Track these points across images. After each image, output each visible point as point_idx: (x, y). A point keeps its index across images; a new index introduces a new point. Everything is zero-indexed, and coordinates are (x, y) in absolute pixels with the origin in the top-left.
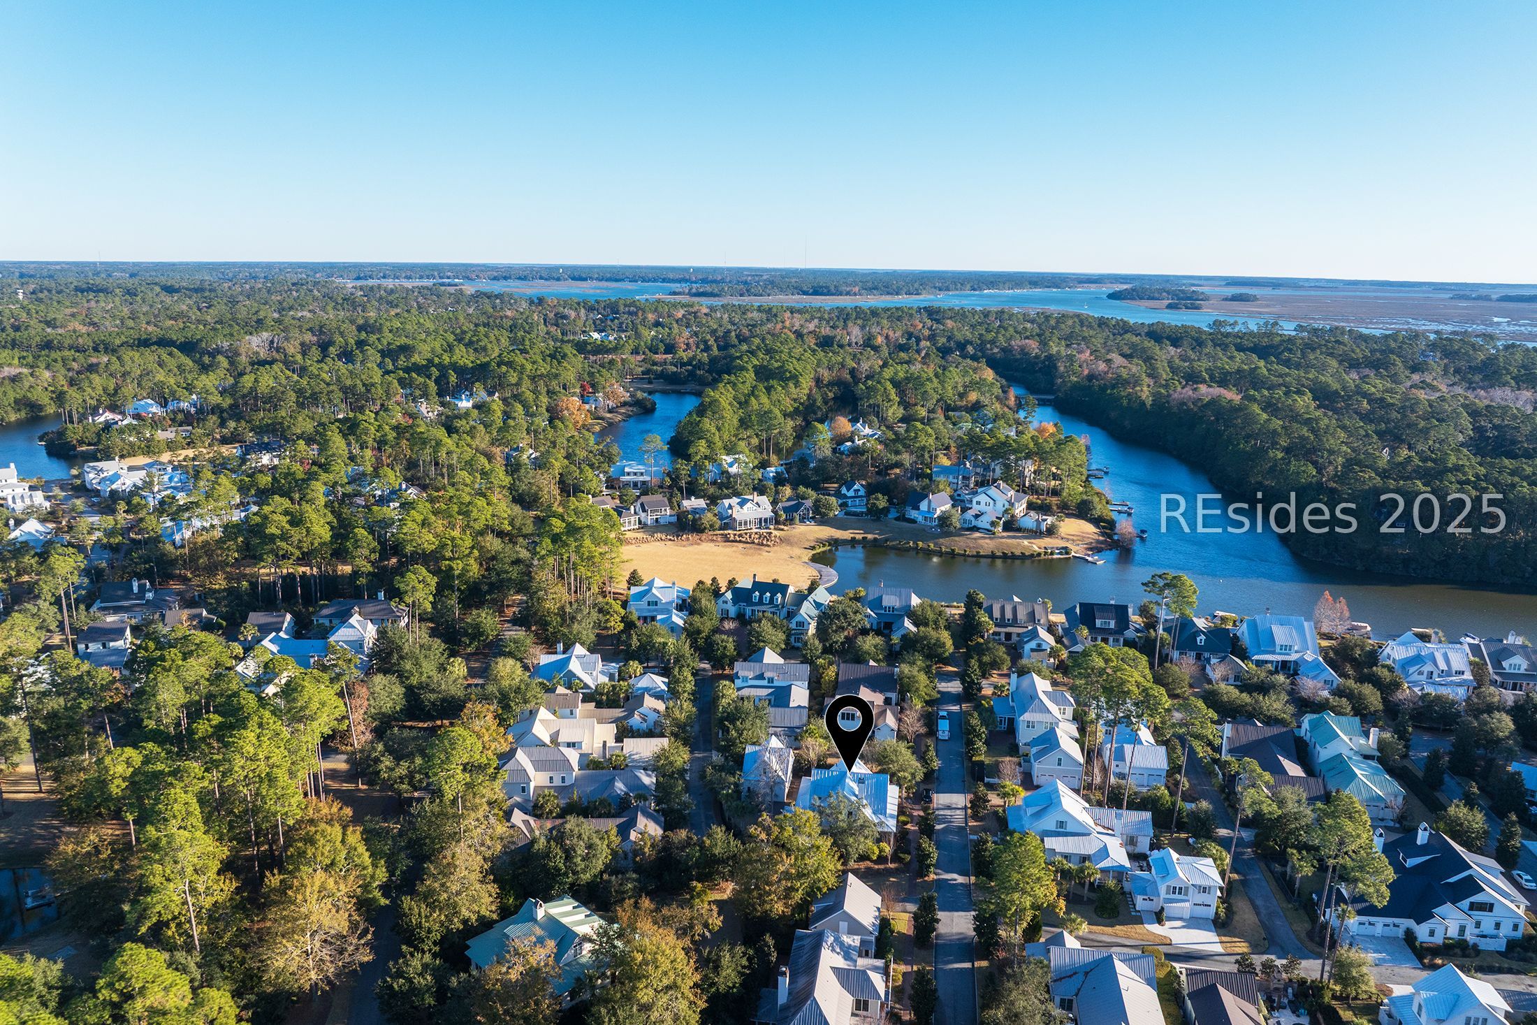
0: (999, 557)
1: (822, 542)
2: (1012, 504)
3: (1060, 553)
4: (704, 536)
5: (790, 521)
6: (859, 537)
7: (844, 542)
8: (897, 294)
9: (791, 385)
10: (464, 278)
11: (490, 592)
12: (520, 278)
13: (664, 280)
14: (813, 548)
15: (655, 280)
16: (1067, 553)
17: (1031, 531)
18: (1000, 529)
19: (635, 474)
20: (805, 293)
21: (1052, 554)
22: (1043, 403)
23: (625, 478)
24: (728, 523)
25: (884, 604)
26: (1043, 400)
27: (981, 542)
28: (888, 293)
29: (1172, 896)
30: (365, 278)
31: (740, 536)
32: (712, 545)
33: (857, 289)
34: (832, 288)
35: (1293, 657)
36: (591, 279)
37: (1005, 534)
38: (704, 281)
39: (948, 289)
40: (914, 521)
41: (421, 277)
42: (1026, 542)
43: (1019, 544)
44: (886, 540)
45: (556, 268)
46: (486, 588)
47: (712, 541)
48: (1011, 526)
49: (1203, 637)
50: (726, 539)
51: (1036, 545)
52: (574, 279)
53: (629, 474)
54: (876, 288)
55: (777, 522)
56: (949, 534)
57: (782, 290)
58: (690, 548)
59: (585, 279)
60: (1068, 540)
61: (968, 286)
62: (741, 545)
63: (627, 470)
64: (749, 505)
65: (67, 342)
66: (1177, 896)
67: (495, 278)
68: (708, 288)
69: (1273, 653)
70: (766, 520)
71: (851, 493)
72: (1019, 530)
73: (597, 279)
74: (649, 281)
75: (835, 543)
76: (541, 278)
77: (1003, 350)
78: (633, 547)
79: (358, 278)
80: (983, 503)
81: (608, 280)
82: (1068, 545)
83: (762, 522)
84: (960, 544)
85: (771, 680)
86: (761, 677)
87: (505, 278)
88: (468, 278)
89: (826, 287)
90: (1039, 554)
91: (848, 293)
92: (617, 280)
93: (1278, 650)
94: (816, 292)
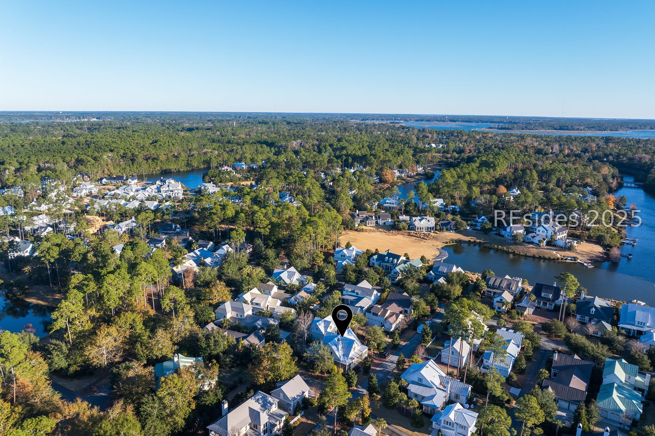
0: (537, 258)
1: (452, 241)
2: (555, 233)
3: (571, 260)
4: (400, 232)
5: (441, 230)
6: (472, 240)
7: (465, 242)
8: (605, 130)
9: (491, 170)
10: (404, 120)
11: (284, 243)
12: (427, 121)
13: (491, 122)
14: (447, 243)
15: (487, 122)
16: (575, 260)
17: (562, 247)
18: (544, 244)
19: (390, 203)
20: (555, 129)
21: (566, 259)
22: (639, 187)
23: (385, 205)
24: (411, 227)
25: (439, 270)
26: (640, 185)
27: (531, 250)
28: (600, 130)
29: (446, 425)
30: (365, 120)
31: (416, 234)
32: (402, 236)
33: (583, 128)
34: (570, 127)
35: (645, 329)
36: (458, 121)
37: (546, 247)
38: (510, 122)
39: (636, 128)
40: (503, 236)
41: (387, 120)
42: (554, 252)
43: (550, 252)
44: (485, 243)
45: (444, 117)
46: (283, 241)
47: (403, 234)
48: (551, 243)
49: (594, 309)
50: (409, 235)
51: (559, 255)
52: (451, 121)
53: (388, 203)
54: (593, 127)
55: (436, 230)
56: (516, 244)
57: (543, 127)
58: (391, 237)
59: (456, 121)
60: (579, 253)
61: (649, 127)
62: (415, 238)
63: (387, 201)
64: (424, 220)
65: (235, 141)
66: (448, 426)
67: (417, 121)
68: (507, 126)
69: (634, 325)
70: (430, 228)
71: (480, 220)
72: (555, 246)
73: (461, 121)
74: (485, 122)
75: (460, 242)
76: (437, 120)
77: (630, 159)
78: (367, 233)
79: (363, 120)
80: (541, 231)
81: (466, 122)
82: (578, 256)
83: (429, 229)
84: (520, 249)
85: (357, 294)
86: (353, 292)
87: (421, 120)
88: (406, 120)
89: (567, 126)
90: (558, 259)
91: (578, 129)
92: (470, 122)
93: (636, 324)
94: (561, 129)
